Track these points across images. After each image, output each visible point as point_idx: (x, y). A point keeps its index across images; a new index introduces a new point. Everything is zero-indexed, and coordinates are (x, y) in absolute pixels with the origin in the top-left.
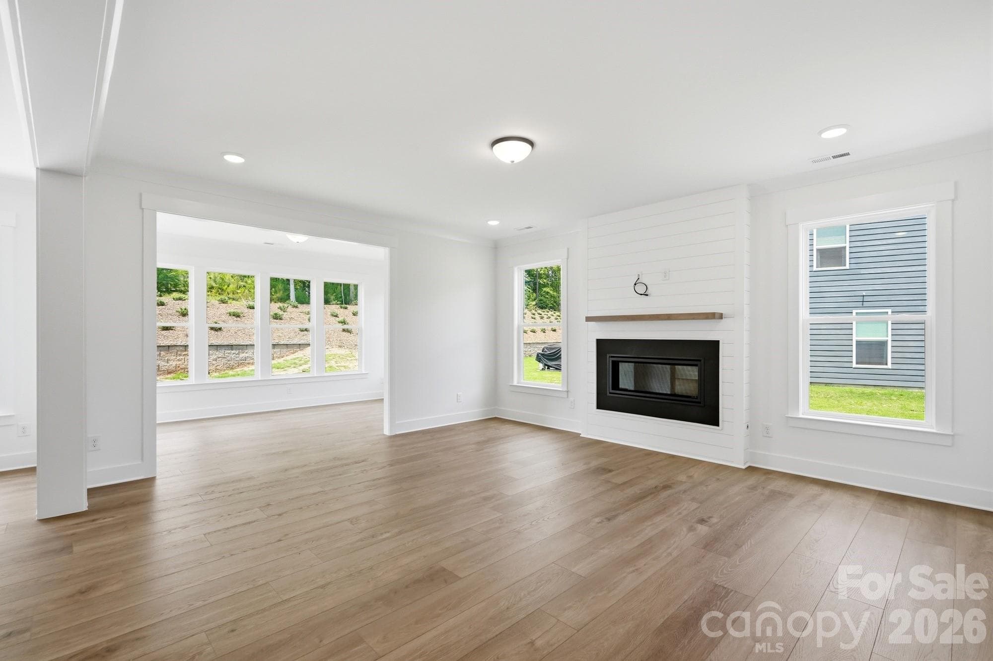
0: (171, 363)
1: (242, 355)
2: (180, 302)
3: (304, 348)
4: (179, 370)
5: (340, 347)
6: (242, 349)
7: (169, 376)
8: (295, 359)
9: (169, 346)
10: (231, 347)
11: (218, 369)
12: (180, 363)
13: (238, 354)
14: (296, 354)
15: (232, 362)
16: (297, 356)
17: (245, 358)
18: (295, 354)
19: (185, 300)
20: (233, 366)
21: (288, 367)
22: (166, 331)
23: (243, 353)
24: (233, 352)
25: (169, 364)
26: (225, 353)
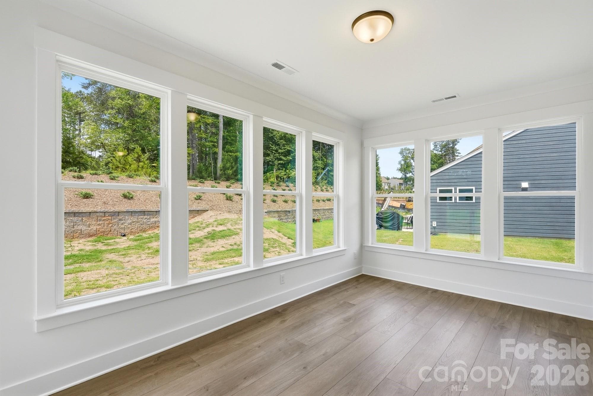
0: (92, 228)
1: (153, 220)
2: (96, 176)
3: (202, 213)
4: (99, 234)
5: (229, 212)
6: (152, 215)
7: (90, 239)
8: (196, 223)
9: (90, 212)
10: (143, 213)
11: (133, 232)
12: (100, 227)
13: (150, 219)
14: (196, 218)
15: (144, 226)
16: (197, 220)
17: (155, 222)
18: (194, 219)
19: (99, 175)
20: (145, 229)
21: (194, 230)
22: (86, 199)
23: (153, 218)
24: (145, 217)
25: (90, 228)
26: (139, 218)
